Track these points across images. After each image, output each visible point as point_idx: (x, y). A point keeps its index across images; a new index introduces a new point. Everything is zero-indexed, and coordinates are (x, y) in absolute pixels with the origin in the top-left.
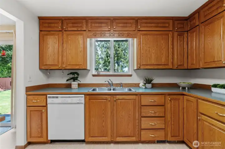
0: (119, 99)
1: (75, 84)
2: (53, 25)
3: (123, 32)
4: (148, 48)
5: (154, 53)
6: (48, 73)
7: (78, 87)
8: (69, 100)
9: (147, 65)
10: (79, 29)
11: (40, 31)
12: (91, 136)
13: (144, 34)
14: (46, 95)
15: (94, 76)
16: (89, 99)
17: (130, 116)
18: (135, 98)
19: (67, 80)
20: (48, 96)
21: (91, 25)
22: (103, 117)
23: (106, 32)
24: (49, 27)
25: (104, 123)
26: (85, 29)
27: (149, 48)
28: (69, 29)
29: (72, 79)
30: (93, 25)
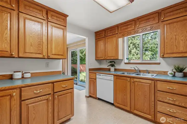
0: (136, 82)
1: (112, 69)
2: (101, 35)
3: (145, 27)
4: (174, 36)
5: (182, 40)
6: (100, 62)
7: (115, 71)
8: (105, 77)
9: (173, 53)
10: (114, 34)
11: (96, 39)
12: (117, 102)
13: (169, 24)
14: (96, 73)
15: (126, 63)
16: (116, 79)
17: (146, 97)
18: (150, 83)
19: (108, 66)
20: (97, 74)
21: (121, 29)
22: (125, 92)
23: (132, 31)
24: (100, 36)
25: (125, 96)
26: (117, 32)
27: (176, 35)
28: (109, 35)
29: (111, 65)
30: (122, 28)
